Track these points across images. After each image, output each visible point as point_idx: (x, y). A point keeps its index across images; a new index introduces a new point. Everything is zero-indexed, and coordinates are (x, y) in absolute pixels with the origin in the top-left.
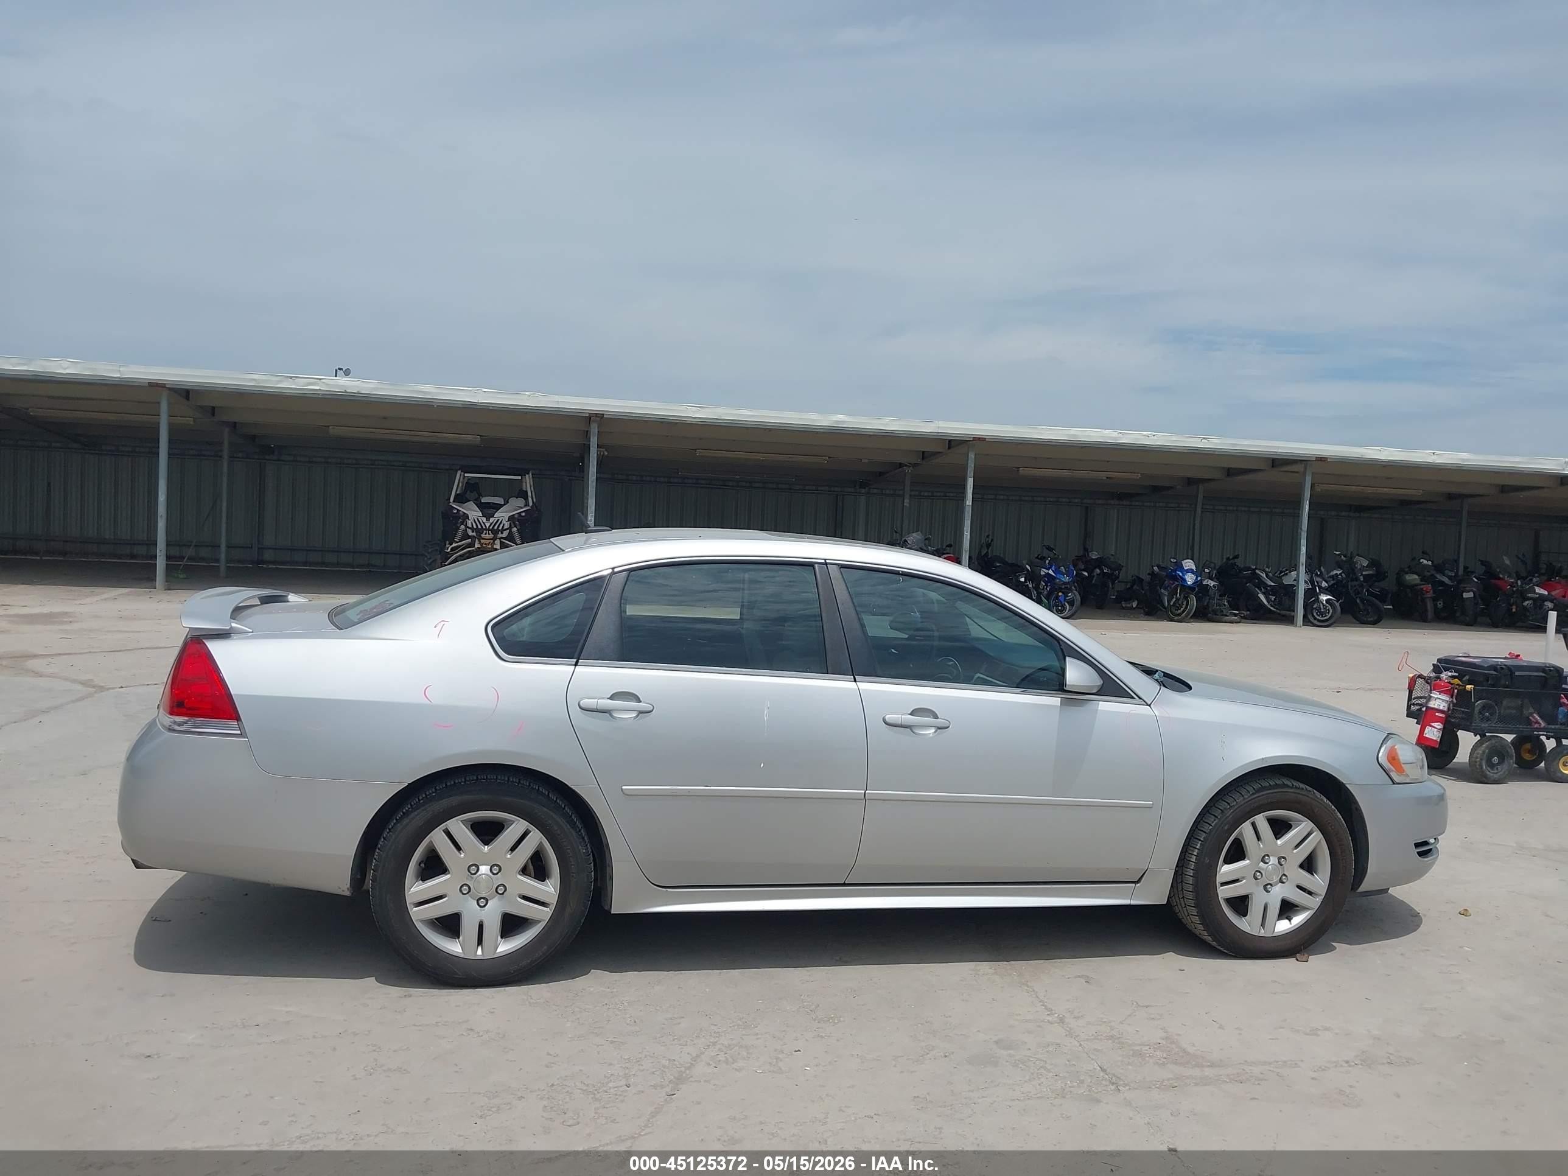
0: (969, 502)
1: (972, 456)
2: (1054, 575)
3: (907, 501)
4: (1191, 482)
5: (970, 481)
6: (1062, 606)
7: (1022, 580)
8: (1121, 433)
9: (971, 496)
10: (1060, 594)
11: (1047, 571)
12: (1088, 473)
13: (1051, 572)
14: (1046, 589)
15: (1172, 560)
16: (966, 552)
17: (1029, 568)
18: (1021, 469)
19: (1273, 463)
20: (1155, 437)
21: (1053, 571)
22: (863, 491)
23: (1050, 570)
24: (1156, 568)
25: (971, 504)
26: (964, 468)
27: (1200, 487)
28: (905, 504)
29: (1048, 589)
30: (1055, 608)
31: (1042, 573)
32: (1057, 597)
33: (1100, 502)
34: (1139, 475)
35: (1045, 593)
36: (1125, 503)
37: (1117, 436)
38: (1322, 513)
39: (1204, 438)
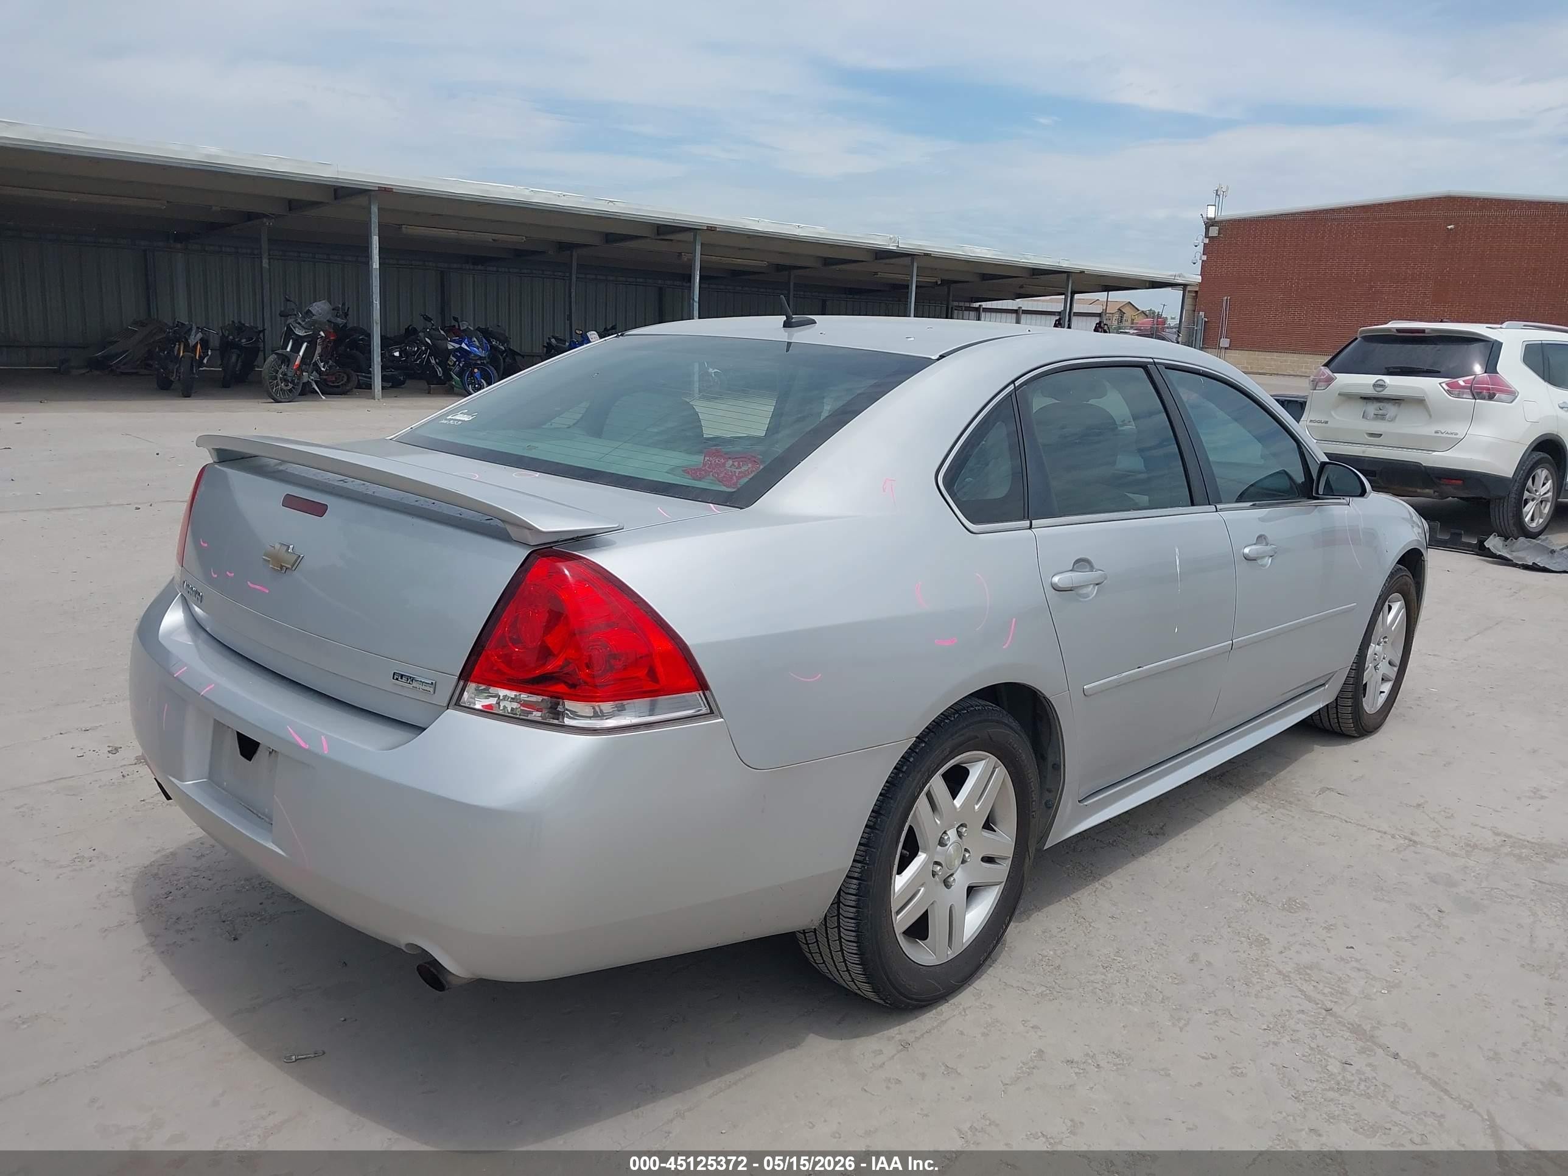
0: (376, 264)
1: (375, 209)
2: (467, 348)
3: (265, 263)
4: (563, 247)
5: (375, 240)
6: (479, 384)
7: (397, 354)
8: (532, 191)
9: (378, 257)
10: (476, 370)
11: (457, 346)
12: (474, 234)
13: (464, 345)
14: (459, 365)
15: (577, 331)
16: (377, 323)
17: (429, 341)
18: (403, 226)
19: (658, 231)
20: (565, 198)
21: (466, 344)
22: (179, 246)
23: (463, 344)
24: (553, 340)
25: (378, 267)
26: (367, 225)
27: (574, 253)
28: (264, 265)
29: (461, 365)
30: (470, 386)
31: (450, 347)
32: (472, 374)
33: (455, 266)
34: (524, 238)
35: (457, 369)
36: (480, 267)
37: (530, 194)
38: (660, 282)
39: (610, 201)
